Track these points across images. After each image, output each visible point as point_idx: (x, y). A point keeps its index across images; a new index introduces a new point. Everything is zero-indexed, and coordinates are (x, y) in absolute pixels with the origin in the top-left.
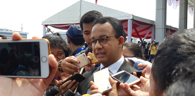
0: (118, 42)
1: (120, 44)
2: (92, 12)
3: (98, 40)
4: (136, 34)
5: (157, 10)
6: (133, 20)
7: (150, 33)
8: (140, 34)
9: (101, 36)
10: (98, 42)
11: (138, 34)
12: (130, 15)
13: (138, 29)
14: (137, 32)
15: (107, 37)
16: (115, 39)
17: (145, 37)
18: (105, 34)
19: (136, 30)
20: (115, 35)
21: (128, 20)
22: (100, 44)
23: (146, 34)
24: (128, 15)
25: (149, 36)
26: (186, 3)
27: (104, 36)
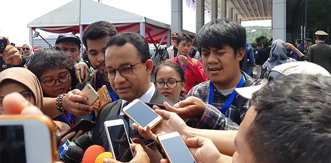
0: (146, 68)
1: (148, 70)
2: (100, 24)
3: (118, 69)
4: (150, 39)
5: (172, 12)
6: (145, 23)
7: (166, 38)
8: (154, 39)
9: (122, 65)
10: (117, 73)
11: (152, 39)
12: (142, 17)
13: (152, 34)
14: (151, 37)
15: (132, 66)
16: (141, 64)
17: (161, 43)
18: (127, 61)
19: (149, 35)
20: (142, 60)
21: (141, 24)
22: (122, 75)
23: (161, 39)
24: (139, 18)
25: (165, 41)
26: (203, 6)
27: (127, 64)
